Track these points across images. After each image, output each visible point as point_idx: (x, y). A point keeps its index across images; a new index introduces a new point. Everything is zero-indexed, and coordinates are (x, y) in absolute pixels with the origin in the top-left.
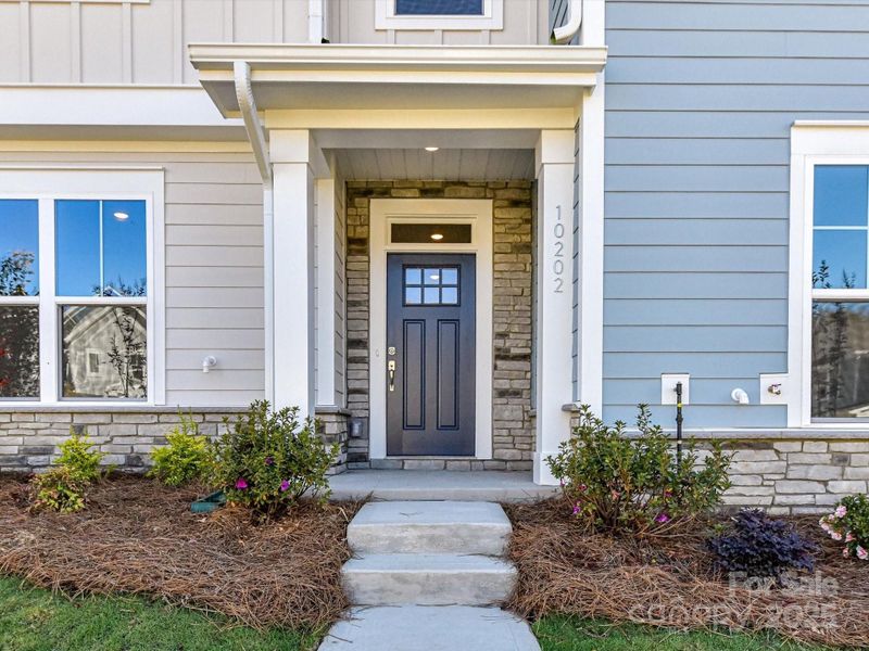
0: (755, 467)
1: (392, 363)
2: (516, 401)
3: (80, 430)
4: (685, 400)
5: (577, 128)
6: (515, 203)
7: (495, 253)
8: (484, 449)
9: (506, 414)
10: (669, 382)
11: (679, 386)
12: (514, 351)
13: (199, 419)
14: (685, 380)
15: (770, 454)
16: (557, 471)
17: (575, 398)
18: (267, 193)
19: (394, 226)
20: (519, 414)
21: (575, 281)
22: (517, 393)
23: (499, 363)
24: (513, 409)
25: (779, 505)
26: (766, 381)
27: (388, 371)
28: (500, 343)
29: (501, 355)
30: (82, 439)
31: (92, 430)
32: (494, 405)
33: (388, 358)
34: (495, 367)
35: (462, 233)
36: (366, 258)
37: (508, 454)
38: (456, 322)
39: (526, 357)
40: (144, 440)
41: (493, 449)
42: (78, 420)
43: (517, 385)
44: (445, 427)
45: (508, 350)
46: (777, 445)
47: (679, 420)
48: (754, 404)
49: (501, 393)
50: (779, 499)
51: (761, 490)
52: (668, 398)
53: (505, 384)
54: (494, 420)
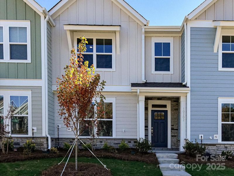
0: (213, 148)
1: (152, 130)
2: (175, 137)
3: (101, 142)
4: (203, 138)
5: (186, 96)
6: (175, 101)
7: (171, 110)
8: (169, 146)
9: (174, 140)
10: (200, 136)
11: (202, 136)
12: (175, 128)
13: (121, 140)
14: (202, 135)
15: (215, 147)
16: (184, 148)
17: (186, 138)
18: (138, 105)
19: (152, 105)
20: (176, 140)
21: (186, 120)
22: (175, 136)
23: (172, 131)
24: (175, 139)
25: (217, 154)
26: (215, 135)
27: (152, 132)
28: (172, 127)
29: (172, 129)
30: (102, 144)
31: (103, 142)
32: (171, 138)
33: (152, 129)
34: (171, 131)
35: (165, 106)
36: (147, 111)
37: (174, 147)
38: (164, 123)
39: (177, 130)
40: (112, 144)
41: (171, 146)
42: (101, 140)
43: (175, 135)
44: (162, 142)
45: (174, 128)
46: (216, 145)
47: (202, 141)
48: (213, 139)
49: (172, 136)
50: (217, 153)
51: (214, 152)
52: (200, 138)
53: (173, 134)
54: (171, 141)
